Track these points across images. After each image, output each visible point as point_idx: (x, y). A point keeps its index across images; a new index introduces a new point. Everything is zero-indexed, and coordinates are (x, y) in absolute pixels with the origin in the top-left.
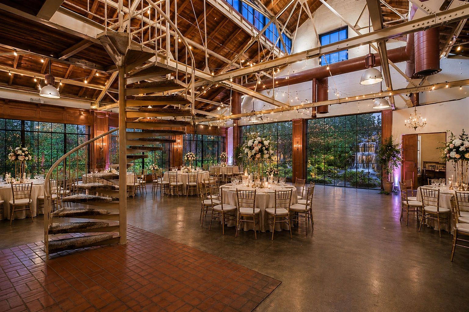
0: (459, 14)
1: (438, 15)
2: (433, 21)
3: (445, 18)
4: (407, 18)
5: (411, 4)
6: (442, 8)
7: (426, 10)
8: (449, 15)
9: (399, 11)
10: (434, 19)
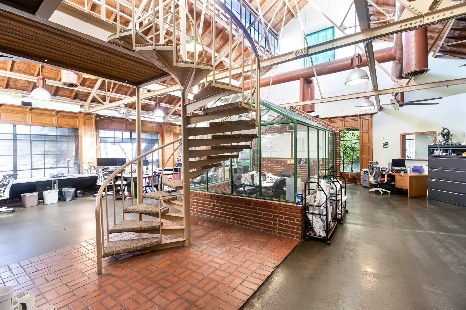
0: (448, 14)
1: (427, 15)
2: (421, 21)
3: (433, 18)
4: (394, 17)
5: (398, 5)
6: (431, 8)
7: (414, 10)
8: (437, 15)
9: (386, 11)
10: (422, 19)
